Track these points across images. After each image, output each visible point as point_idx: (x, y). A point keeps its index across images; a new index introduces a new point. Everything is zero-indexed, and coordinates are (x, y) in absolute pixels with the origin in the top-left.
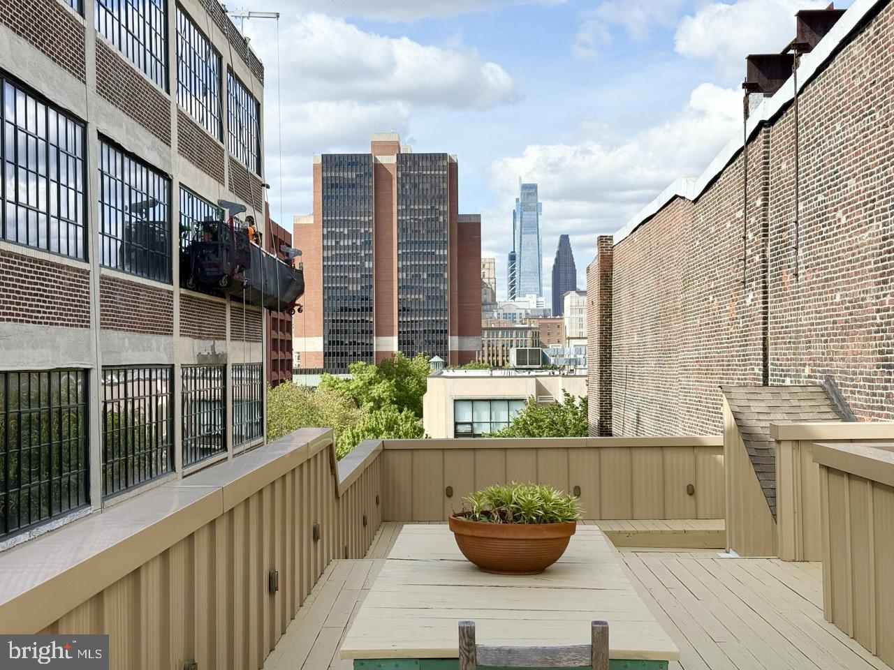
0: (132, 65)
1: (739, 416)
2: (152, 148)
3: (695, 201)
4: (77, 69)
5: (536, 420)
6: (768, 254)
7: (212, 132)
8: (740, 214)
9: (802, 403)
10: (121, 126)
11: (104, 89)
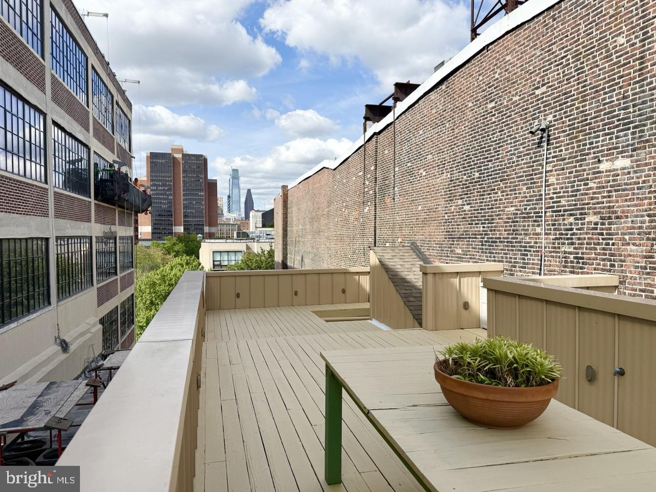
0: (70, 90)
1: (381, 260)
2: (80, 132)
3: (334, 170)
4: (41, 87)
5: (250, 260)
6: (377, 190)
7: (109, 129)
8: (361, 174)
9: (405, 254)
10: (64, 119)
11: (55, 99)
